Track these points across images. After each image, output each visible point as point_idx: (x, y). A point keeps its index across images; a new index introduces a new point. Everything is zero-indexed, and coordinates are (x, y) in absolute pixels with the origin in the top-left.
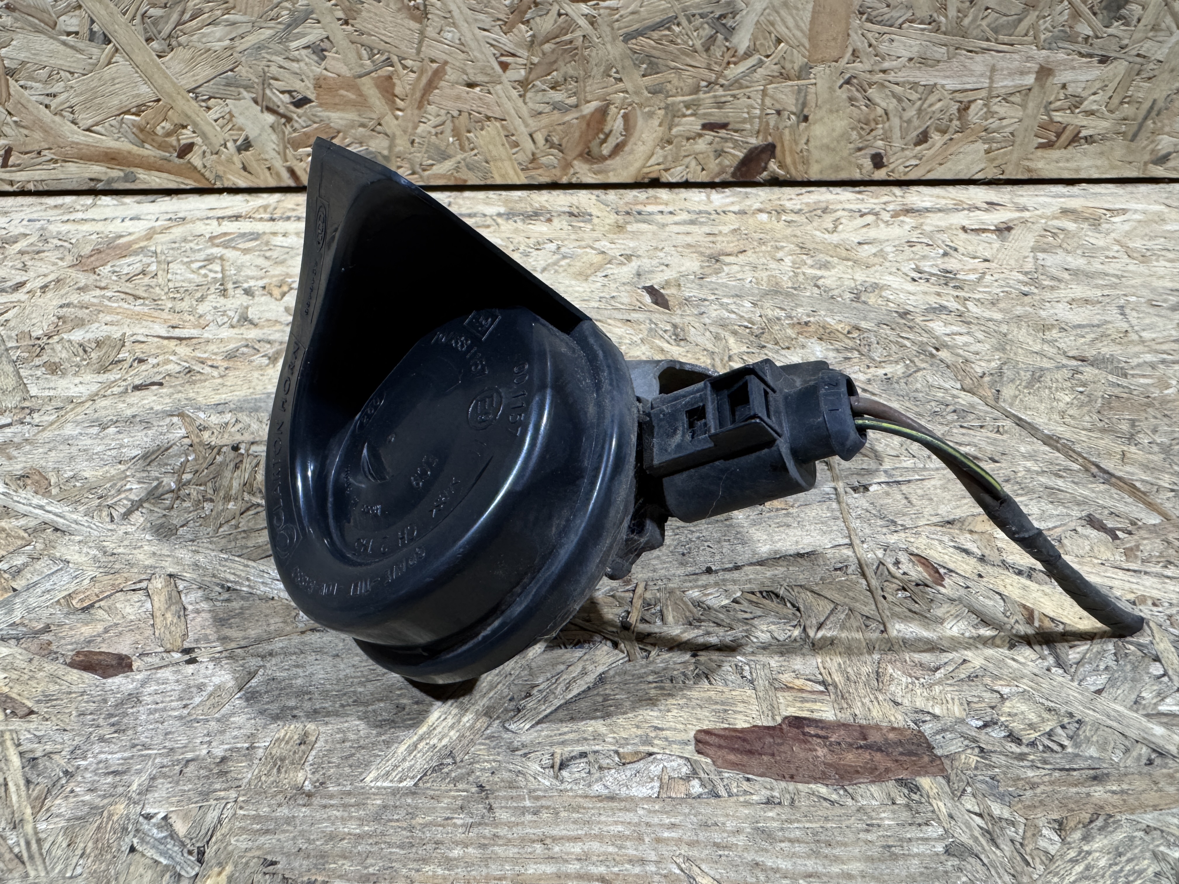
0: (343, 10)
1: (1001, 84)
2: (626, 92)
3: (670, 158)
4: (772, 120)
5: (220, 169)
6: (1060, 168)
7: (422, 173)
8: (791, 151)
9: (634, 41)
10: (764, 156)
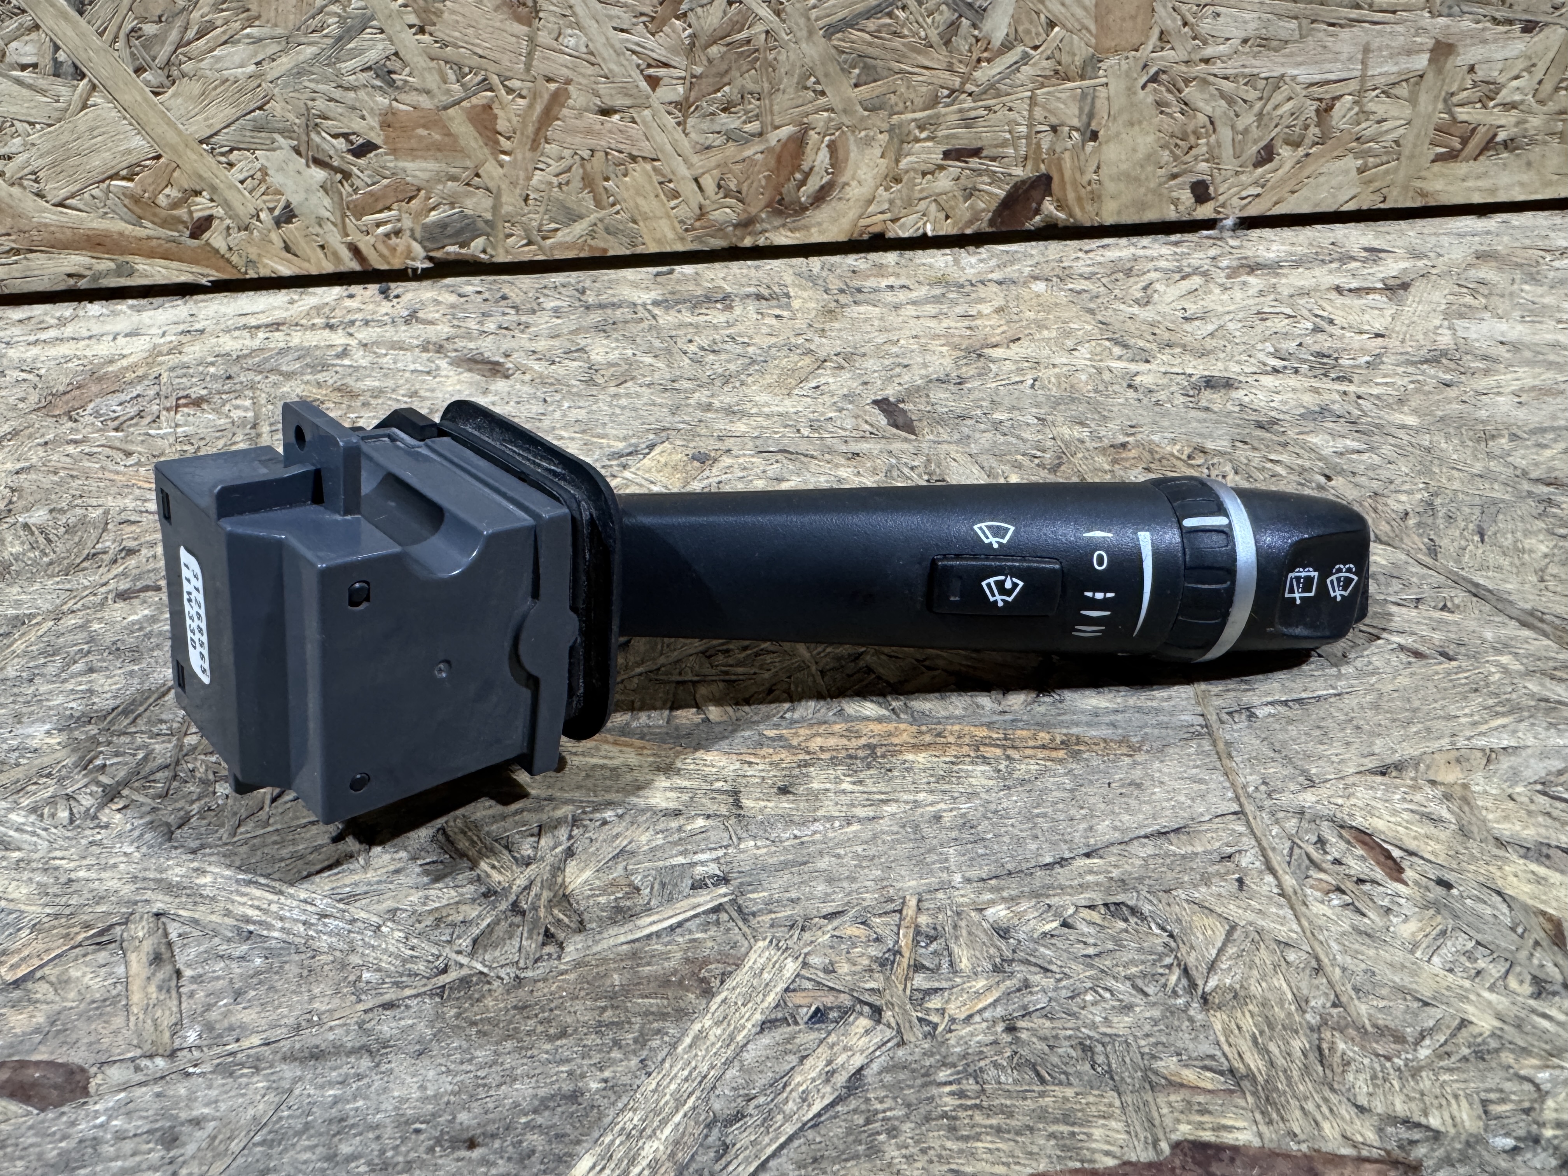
0: (415, 12)
1: (1378, 70)
2: (832, 110)
3: (898, 203)
4: (1046, 141)
5: (253, 252)
6: (1468, 189)
7: (542, 243)
8: (1075, 183)
9: (839, 35)
10: (1036, 194)
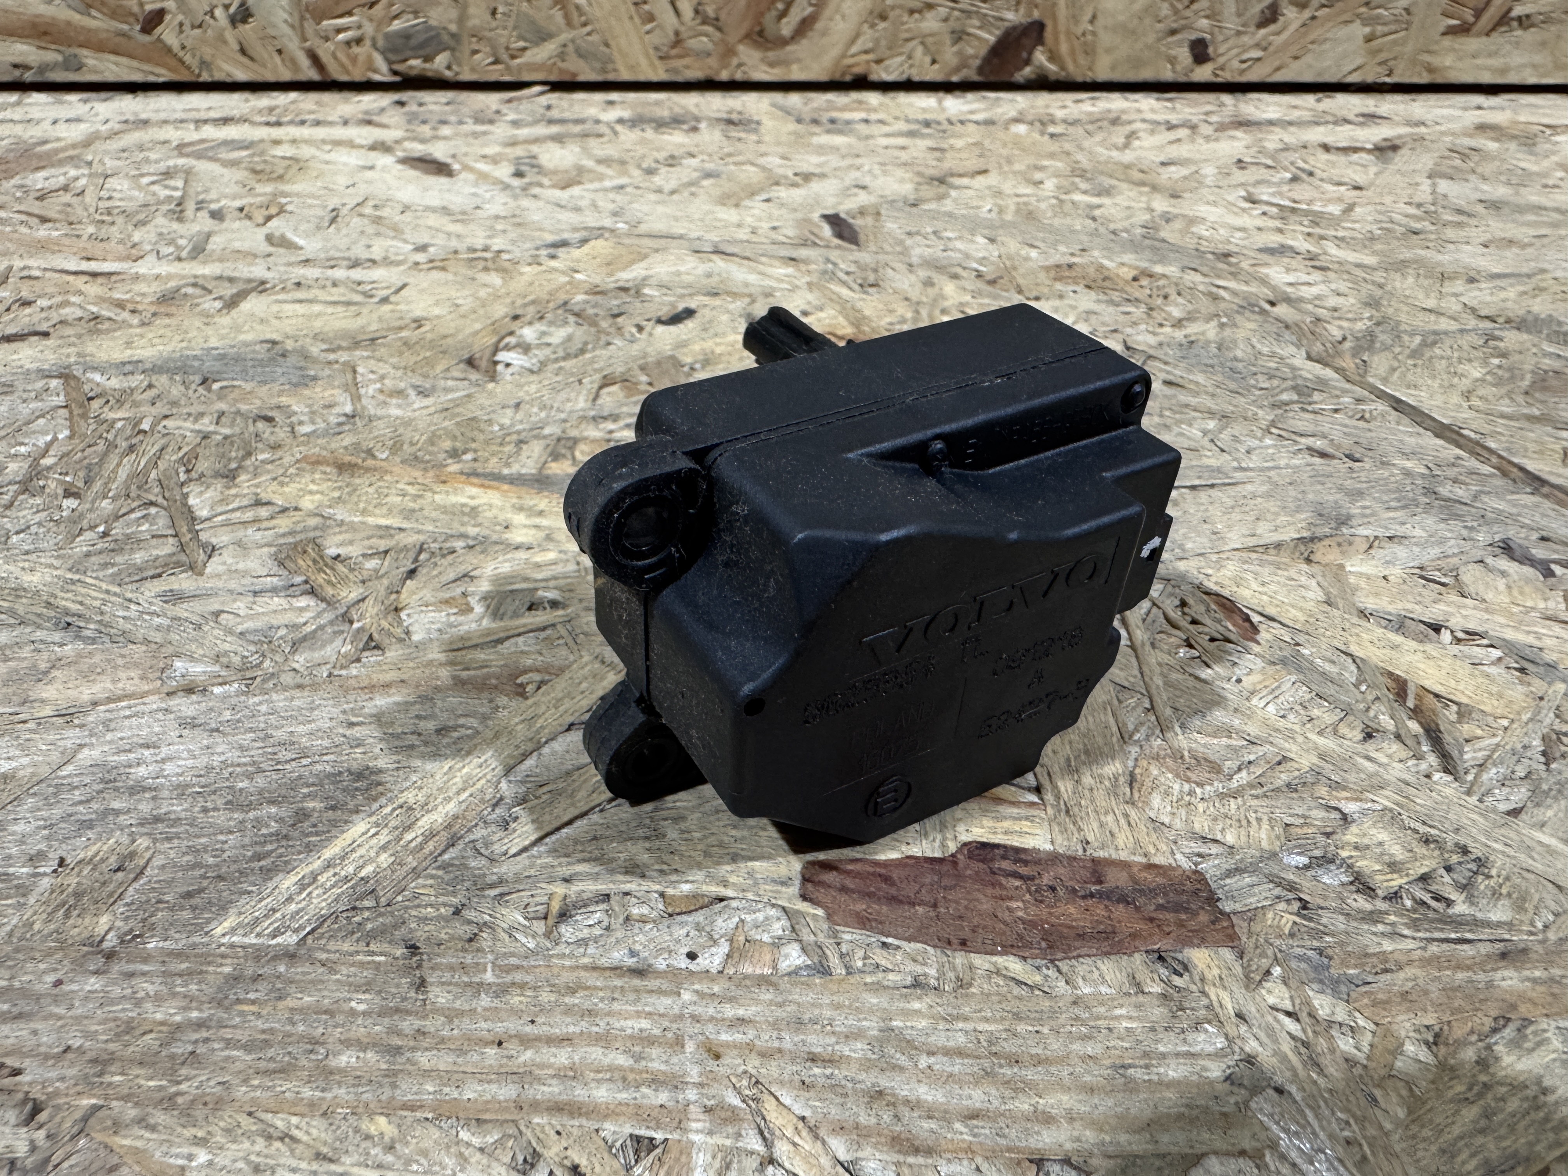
3: (883, 43)
5: (207, 52)
6: (1478, 67)
7: (509, 62)
8: (1068, 33)
10: (1026, 41)
